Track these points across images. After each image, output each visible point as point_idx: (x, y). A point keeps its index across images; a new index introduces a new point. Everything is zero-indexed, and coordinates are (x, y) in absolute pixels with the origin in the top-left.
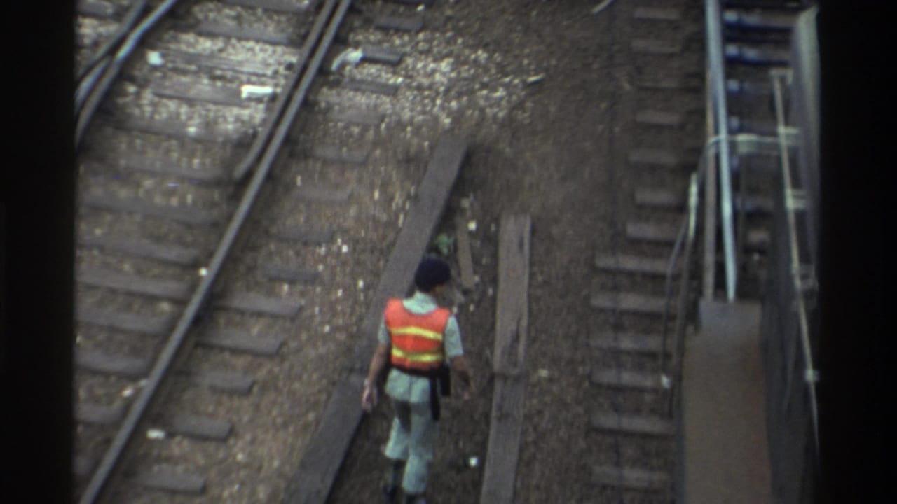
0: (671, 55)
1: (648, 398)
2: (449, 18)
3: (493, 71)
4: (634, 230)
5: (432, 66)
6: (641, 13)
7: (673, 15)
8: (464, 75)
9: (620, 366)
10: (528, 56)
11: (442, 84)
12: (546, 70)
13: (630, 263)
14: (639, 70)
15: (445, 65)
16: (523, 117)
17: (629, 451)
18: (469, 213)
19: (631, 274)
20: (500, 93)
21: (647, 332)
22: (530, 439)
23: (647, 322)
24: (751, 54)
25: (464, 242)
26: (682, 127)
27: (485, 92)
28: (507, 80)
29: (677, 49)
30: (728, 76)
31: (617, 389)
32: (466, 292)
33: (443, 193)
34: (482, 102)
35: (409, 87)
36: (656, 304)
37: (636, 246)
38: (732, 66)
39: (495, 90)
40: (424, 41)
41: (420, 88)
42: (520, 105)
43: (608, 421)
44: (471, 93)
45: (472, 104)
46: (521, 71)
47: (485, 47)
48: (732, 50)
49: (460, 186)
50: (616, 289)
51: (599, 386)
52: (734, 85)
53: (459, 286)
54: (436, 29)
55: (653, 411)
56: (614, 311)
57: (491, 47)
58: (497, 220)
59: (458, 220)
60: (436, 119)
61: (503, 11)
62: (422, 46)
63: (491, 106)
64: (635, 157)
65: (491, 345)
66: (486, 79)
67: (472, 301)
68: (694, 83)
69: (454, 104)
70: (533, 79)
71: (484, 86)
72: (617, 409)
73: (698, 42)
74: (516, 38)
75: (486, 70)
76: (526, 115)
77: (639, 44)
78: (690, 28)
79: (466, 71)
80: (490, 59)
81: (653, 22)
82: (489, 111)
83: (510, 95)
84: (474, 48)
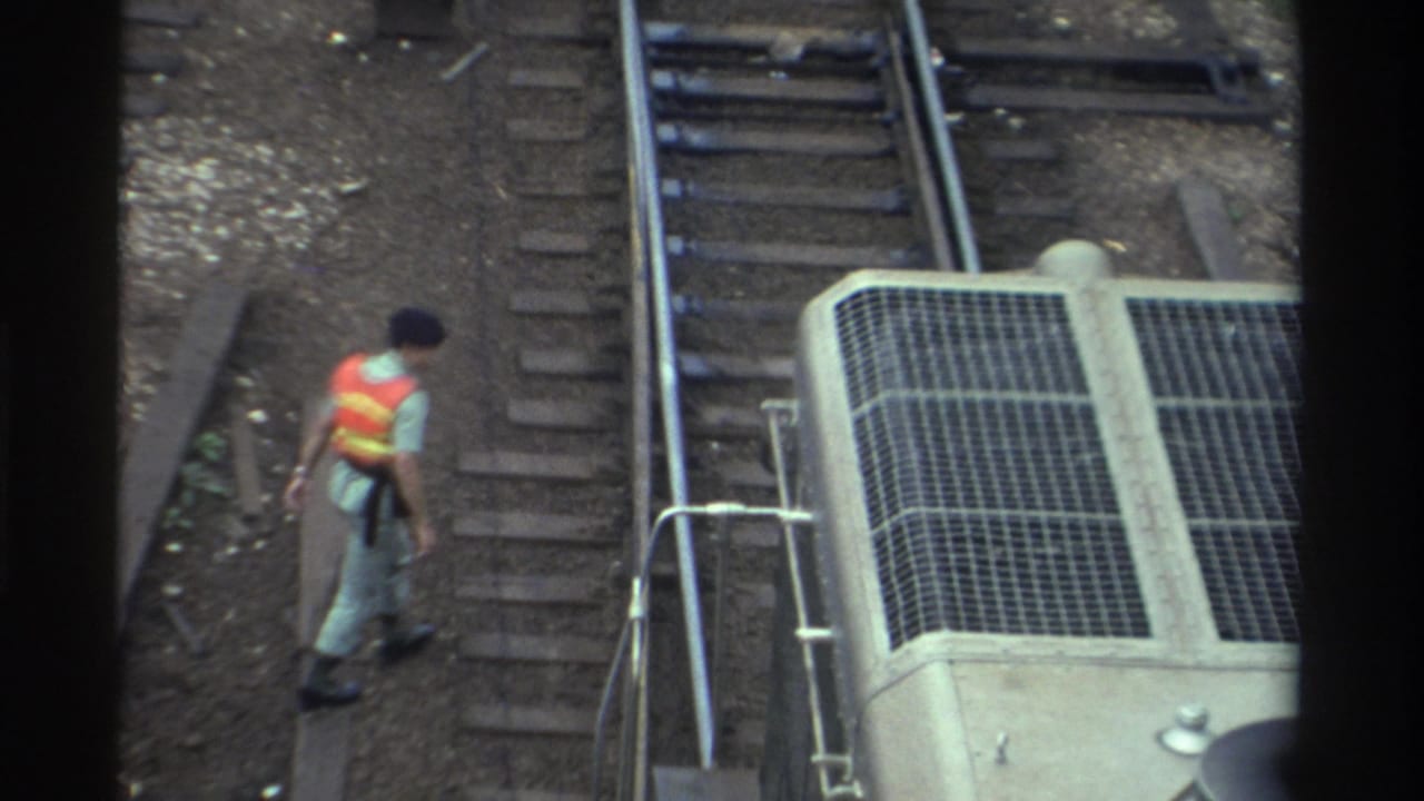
0: (569, 143)
1: (553, 676)
2: (208, 94)
3: (284, 177)
4: (519, 411)
5: (184, 170)
6: (519, 77)
7: (572, 80)
8: (237, 184)
9: (504, 627)
10: (340, 152)
11: (201, 199)
12: (370, 172)
13: (514, 462)
14: (521, 169)
15: (204, 169)
16: (335, 246)
17: (525, 762)
18: (252, 398)
19: (515, 480)
20: (298, 211)
21: (547, 570)
22: (363, 751)
23: (547, 553)
24: (697, 137)
25: (244, 442)
26: (591, 255)
27: (271, 211)
28: (306, 190)
29: (579, 133)
30: (662, 174)
31: (503, 663)
32: (250, 520)
33: (207, 369)
34: (268, 228)
35: (147, 207)
36: (561, 526)
37: (525, 436)
38: (669, 156)
39: (288, 206)
40: (169, 132)
41: (164, 207)
42: (330, 230)
43: (489, 715)
44: (249, 212)
45: (252, 231)
46: (330, 175)
47: (269, 138)
48: (668, 132)
49: (237, 356)
50: (493, 504)
51: (472, 660)
52: (672, 188)
53: (237, 510)
54: (185, 112)
55: (560, 696)
56: (492, 540)
57: (280, 139)
58: (297, 406)
59: (235, 408)
60: (193, 254)
61: (296, 81)
62: (165, 140)
63: (283, 233)
64: (519, 301)
65: (293, 601)
66: (272, 190)
67: (261, 536)
68: (611, 186)
69: (222, 231)
70: (349, 187)
71: (271, 200)
72: (502, 695)
73: (614, 120)
74: (319, 122)
75: (273, 175)
76: (342, 245)
77: (518, 126)
78: (600, 98)
79: (241, 178)
80: (278, 158)
81: (541, 91)
82: (281, 241)
83: (312, 215)
84: (250, 140)
